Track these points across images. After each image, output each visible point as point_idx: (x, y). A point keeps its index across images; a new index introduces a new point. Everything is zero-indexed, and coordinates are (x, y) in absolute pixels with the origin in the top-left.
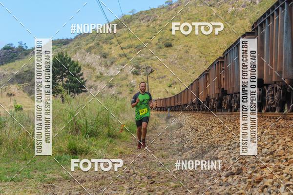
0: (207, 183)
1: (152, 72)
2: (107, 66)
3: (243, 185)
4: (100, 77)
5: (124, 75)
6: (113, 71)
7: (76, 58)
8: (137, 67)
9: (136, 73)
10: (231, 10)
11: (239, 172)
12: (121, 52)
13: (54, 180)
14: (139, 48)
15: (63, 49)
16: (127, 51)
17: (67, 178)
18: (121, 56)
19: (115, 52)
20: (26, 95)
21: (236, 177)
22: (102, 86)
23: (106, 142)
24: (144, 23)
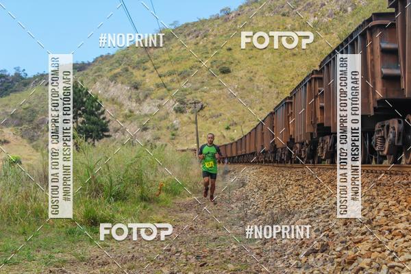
0: (280, 264)
1: (202, 108)
2: (139, 101)
3: (329, 267)
4: (129, 116)
5: (163, 113)
6: (148, 108)
8: (182, 102)
9: (179, 111)
10: (312, 20)
11: (324, 248)
12: (159, 81)
13: (64, 261)
14: (184, 75)
15: (77, 77)
16: (167, 80)
17: (82, 260)
18: (158, 86)
19: (150, 80)
20: (25, 142)
21: (319, 256)
22: (132, 129)
23: (138, 208)
24: (191, 40)
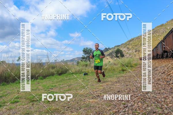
0: (156, 76)
1: (140, 51)
2: (129, 51)
3: (165, 76)
4: (127, 53)
5: (133, 52)
6: (130, 52)
7: (121, 49)
8: (136, 50)
9: (136, 52)
10: (158, 34)
11: (164, 73)
12: (132, 47)
13: (119, 77)
14: (136, 46)
15: (118, 47)
16: (133, 47)
17: (122, 76)
18: (132, 48)
19: (130, 47)
20: (111, 59)
21: (163, 74)
22: (128, 55)
23: (130, 68)
24: (137, 40)
